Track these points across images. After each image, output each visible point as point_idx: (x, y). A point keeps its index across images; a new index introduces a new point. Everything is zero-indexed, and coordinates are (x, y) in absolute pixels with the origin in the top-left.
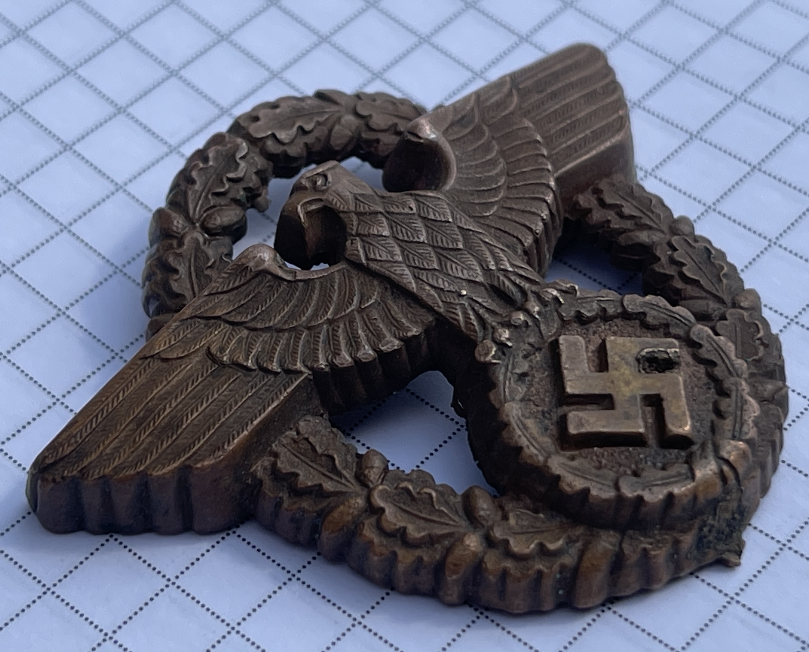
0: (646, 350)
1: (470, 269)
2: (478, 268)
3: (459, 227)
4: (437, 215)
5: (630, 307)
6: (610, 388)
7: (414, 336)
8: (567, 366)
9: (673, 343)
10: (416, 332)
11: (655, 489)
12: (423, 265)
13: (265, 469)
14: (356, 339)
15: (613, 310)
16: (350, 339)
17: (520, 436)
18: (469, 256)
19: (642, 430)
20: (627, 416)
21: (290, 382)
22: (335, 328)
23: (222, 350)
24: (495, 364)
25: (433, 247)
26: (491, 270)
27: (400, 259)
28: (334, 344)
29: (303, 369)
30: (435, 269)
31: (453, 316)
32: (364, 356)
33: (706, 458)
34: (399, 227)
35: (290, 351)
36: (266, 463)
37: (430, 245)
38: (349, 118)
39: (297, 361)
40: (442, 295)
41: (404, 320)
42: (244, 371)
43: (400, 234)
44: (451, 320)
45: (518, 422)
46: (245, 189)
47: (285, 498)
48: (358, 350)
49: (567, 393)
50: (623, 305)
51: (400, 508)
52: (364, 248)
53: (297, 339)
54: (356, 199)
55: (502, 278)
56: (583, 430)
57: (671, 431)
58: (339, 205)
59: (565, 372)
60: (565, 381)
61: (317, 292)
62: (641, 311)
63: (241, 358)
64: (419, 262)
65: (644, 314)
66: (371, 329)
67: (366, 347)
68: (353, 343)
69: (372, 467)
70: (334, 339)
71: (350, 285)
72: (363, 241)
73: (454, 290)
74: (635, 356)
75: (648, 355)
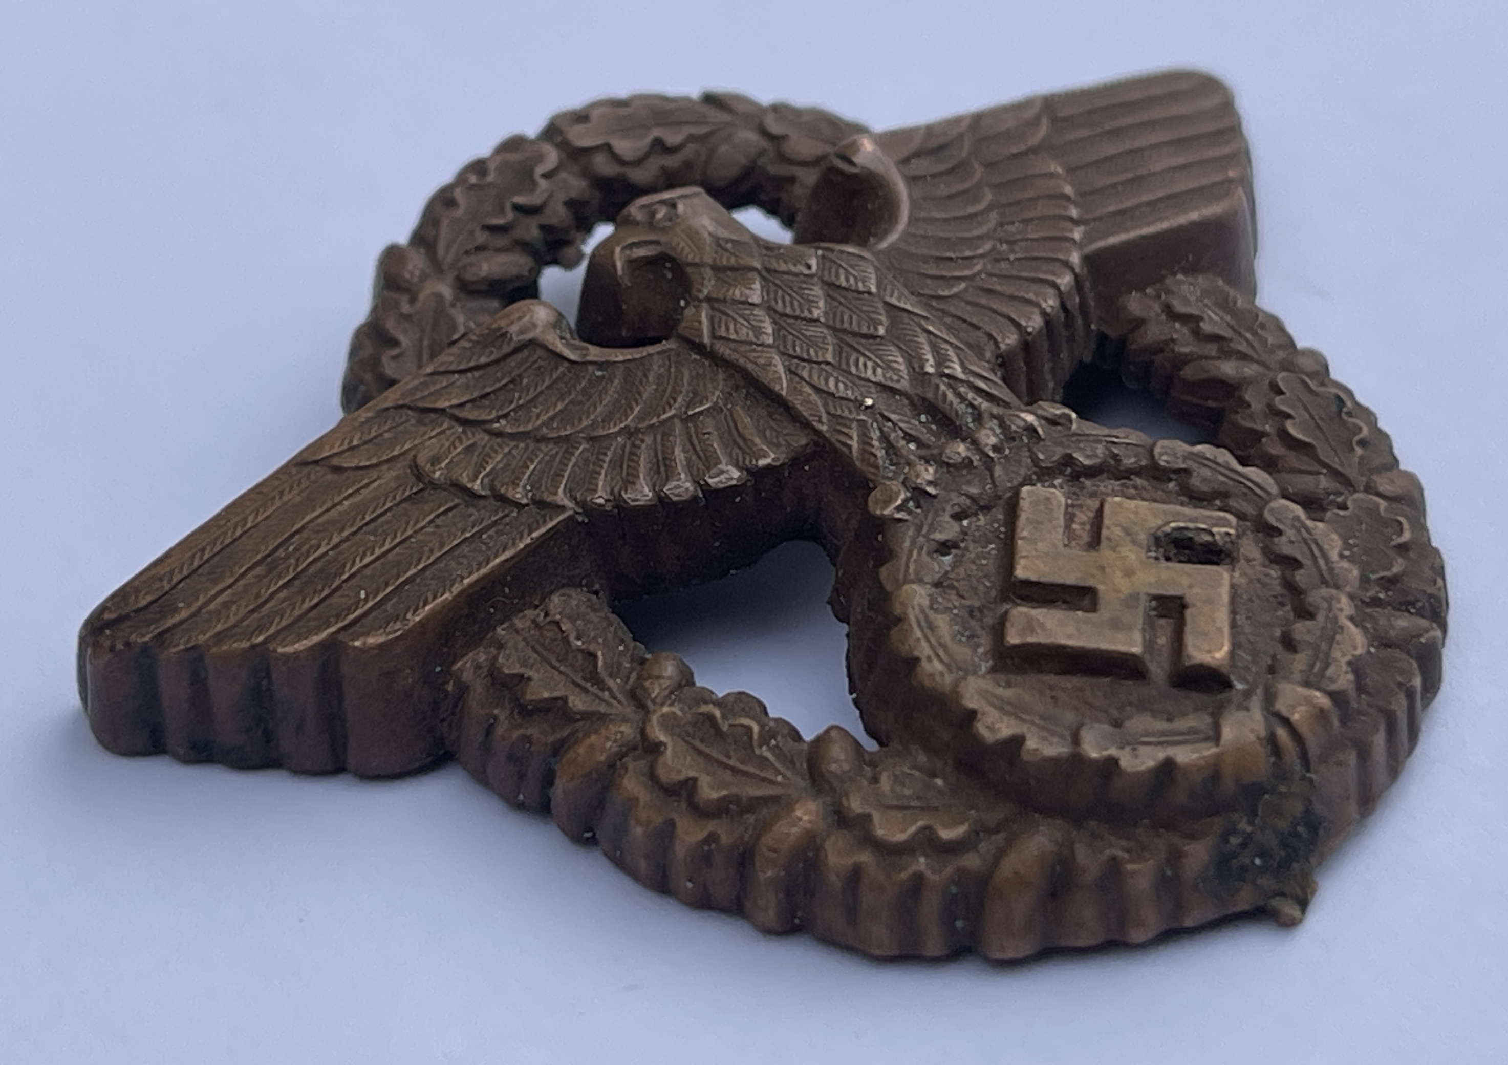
0: (1173, 525)
1: (888, 366)
2: (902, 367)
3: (887, 304)
4: (852, 280)
5: (1165, 458)
6: (1094, 576)
7: (768, 467)
8: (1025, 534)
9: (1226, 519)
10: (773, 459)
11: (1142, 750)
12: (808, 354)
13: (478, 667)
14: (668, 462)
15: (1133, 460)
16: (658, 461)
17: (918, 640)
18: (892, 348)
19: (1137, 650)
20: (1116, 625)
21: (541, 522)
22: (638, 443)
23: (435, 461)
24: (900, 520)
25: (833, 329)
26: (927, 374)
27: (770, 341)
28: (629, 467)
29: (567, 502)
30: (828, 363)
31: (843, 438)
32: (676, 491)
33: (1247, 709)
34: (780, 293)
35: (552, 472)
36: (482, 658)
37: (828, 327)
38: (749, 136)
39: (559, 487)
40: (831, 404)
41: (758, 441)
42: (467, 498)
43: (780, 302)
44: (839, 445)
45: (921, 617)
46: (542, 227)
47: (502, 718)
48: (668, 479)
49: (1015, 577)
50: (1152, 456)
51: (695, 748)
52: (711, 320)
53: (569, 453)
54: (719, 246)
55: (943, 387)
56: (1031, 639)
57: (1189, 657)
58: (688, 254)
59: (1020, 542)
60: (1017, 557)
61: (616, 382)
62: (1183, 466)
63: (464, 475)
64: (802, 348)
65: (1187, 472)
66: (698, 448)
67: (683, 476)
68: (662, 469)
69: (659, 677)
70: (630, 460)
71: (676, 377)
72: (712, 308)
73: (853, 398)
74: (1152, 531)
75: (1176, 535)
